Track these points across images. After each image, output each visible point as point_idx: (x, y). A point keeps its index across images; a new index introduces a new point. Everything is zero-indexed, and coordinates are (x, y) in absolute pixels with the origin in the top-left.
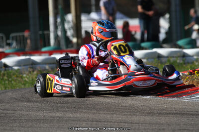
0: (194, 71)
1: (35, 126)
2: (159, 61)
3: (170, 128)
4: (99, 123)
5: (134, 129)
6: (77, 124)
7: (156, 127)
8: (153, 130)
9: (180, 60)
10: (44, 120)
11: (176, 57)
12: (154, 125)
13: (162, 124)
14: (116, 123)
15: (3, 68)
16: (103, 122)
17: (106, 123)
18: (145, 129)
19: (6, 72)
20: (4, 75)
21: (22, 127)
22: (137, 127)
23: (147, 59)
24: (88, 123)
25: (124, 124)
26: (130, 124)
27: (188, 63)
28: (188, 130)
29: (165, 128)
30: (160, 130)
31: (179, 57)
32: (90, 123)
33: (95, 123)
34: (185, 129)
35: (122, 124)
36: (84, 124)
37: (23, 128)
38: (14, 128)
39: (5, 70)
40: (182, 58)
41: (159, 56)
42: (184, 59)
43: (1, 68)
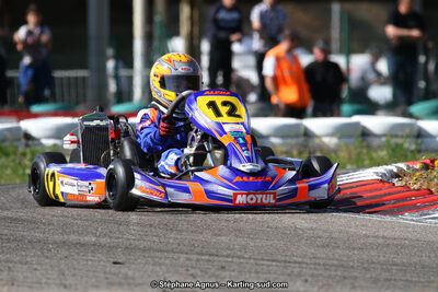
0: (433, 161)
1: (76, 256)
2: (365, 144)
3: (368, 276)
4: (216, 258)
5: (289, 275)
6: (166, 258)
7: (339, 273)
8: (329, 277)
9: (410, 143)
10: (96, 247)
11: (402, 137)
12: (333, 268)
13: (352, 267)
14: (252, 261)
15: (23, 141)
16: (223, 256)
17: (230, 260)
18: (312, 275)
19: (28, 150)
20: (24, 155)
21: (47, 257)
22: (296, 270)
23: (340, 138)
24: (192, 257)
25: (270, 263)
26: (283, 264)
27: (427, 150)
28: (407, 280)
29: (355, 274)
30: (345, 278)
31: (408, 136)
32: (195, 257)
33: (207, 257)
34: (401, 280)
35: (265, 262)
36: (182, 260)
37: (47, 261)
38: (29, 259)
39: (27, 145)
40: (414, 140)
41: (365, 134)
42: (420, 141)
43: (19, 140)
